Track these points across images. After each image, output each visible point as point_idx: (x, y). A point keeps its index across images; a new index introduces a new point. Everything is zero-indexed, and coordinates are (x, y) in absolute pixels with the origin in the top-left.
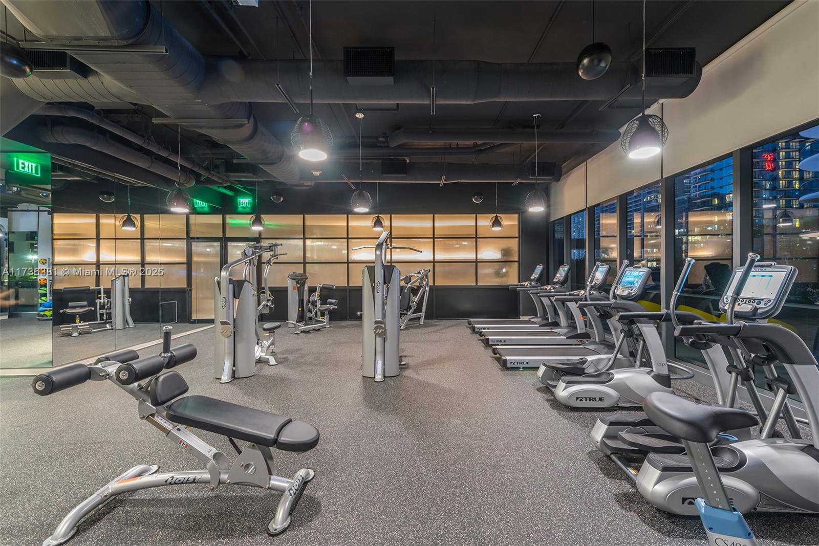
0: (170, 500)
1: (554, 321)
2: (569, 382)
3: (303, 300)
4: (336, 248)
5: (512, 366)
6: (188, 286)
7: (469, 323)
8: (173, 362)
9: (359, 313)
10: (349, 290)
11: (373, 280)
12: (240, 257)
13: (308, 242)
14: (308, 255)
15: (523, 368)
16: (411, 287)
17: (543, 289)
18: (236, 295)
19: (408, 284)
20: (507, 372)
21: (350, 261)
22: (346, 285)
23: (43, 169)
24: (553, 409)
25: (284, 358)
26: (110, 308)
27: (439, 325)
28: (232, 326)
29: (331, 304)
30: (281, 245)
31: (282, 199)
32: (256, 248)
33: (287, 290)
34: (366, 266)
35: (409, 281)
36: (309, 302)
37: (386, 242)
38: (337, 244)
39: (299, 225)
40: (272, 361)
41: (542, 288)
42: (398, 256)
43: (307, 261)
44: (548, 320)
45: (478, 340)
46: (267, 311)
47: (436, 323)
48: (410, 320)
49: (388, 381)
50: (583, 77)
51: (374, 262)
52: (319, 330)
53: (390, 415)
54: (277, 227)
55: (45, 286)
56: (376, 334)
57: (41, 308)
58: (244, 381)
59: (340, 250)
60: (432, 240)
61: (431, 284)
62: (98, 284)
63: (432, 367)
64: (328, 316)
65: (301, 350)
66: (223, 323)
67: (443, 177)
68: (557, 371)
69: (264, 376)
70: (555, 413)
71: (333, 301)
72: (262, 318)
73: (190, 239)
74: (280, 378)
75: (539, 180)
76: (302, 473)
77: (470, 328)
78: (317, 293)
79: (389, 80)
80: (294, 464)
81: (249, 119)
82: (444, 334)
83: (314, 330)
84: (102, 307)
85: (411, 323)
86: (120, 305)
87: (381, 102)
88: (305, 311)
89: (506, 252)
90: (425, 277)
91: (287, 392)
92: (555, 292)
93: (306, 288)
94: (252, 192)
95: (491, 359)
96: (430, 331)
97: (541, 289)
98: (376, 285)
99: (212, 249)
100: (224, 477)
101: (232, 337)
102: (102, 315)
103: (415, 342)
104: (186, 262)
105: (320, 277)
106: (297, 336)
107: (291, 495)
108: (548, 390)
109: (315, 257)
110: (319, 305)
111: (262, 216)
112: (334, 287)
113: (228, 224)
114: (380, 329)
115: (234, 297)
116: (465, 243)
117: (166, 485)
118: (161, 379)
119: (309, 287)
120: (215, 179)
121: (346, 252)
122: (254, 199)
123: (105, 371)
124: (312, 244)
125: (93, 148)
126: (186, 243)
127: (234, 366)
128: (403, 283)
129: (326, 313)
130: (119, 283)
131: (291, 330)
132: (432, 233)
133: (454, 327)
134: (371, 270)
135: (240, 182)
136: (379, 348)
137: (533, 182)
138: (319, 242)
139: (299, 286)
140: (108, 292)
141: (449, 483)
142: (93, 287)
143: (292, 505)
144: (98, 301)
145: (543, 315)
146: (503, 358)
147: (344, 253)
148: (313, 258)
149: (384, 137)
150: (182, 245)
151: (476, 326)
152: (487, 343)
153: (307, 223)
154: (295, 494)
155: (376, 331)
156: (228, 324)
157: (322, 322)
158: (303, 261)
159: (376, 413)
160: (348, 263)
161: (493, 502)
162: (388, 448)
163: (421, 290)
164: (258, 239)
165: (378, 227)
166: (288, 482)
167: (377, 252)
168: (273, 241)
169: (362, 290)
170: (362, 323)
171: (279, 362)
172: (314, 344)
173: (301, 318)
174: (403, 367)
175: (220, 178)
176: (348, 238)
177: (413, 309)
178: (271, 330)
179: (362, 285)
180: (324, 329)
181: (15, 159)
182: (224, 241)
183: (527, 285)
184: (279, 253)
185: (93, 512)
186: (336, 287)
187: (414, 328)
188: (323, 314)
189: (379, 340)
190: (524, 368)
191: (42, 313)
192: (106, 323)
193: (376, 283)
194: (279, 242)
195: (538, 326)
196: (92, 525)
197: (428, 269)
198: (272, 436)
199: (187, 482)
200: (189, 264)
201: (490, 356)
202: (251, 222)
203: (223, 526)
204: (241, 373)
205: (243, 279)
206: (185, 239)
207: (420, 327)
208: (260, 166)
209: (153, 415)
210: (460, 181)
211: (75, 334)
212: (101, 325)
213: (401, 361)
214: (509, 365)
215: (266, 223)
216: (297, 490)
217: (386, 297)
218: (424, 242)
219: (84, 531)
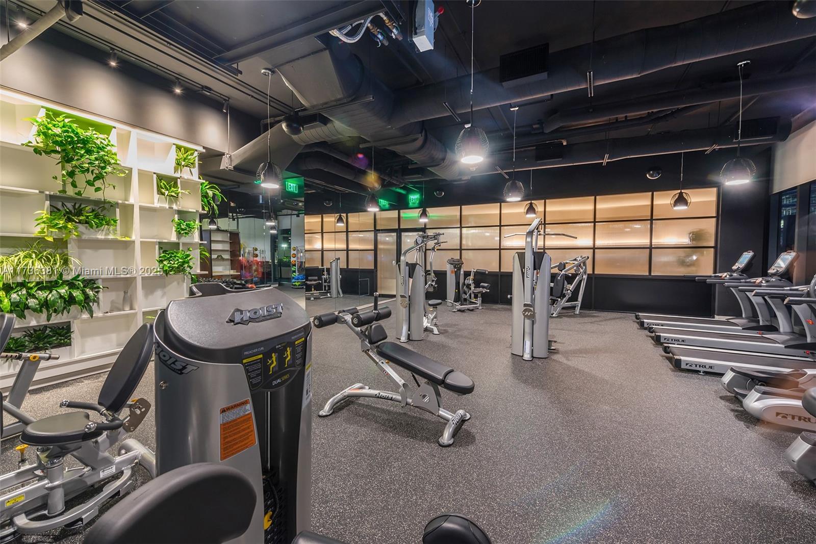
0: (378, 408)
1: (768, 324)
2: (764, 393)
3: (459, 283)
4: (489, 236)
5: (688, 367)
6: (375, 267)
7: (637, 317)
8: (379, 317)
9: (509, 296)
10: (501, 275)
11: (523, 266)
12: (413, 245)
13: (464, 230)
14: (464, 242)
15: (704, 372)
16: (565, 274)
17: (750, 282)
18: (411, 276)
19: (562, 271)
20: (680, 373)
21: (502, 248)
22: (498, 271)
23: (300, 187)
24: (739, 420)
25: (444, 330)
26: (329, 282)
27: (598, 316)
28: (407, 299)
29: (483, 287)
30: (443, 234)
31: (443, 193)
32: (424, 237)
33: (446, 274)
34: (517, 253)
35: (563, 268)
36: (465, 285)
37: (537, 229)
38: (490, 231)
39: (456, 215)
40: (436, 331)
41: (748, 280)
42: (551, 242)
43: (463, 248)
44: (759, 322)
45: (647, 336)
46: (431, 290)
47: (595, 314)
48: (563, 308)
49: (537, 362)
50: (799, 17)
51: (524, 249)
52: (472, 310)
53: (536, 389)
54: (439, 218)
55: (295, 265)
56: (525, 316)
57: (293, 280)
58: (416, 342)
59: (492, 237)
60: (593, 224)
61: (590, 271)
62: (322, 266)
63: (585, 356)
64: (481, 298)
65: (457, 325)
66: (402, 296)
67: (607, 156)
68: (752, 379)
69: (430, 342)
70: (742, 425)
71: (486, 285)
72: (429, 296)
73: (376, 231)
74: (442, 345)
75: (743, 143)
76: (461, 412)
77: (638, 323)
78: (472, 277)
79: (544, 75)
80: (455, 407)
81: (421, 133)
82: (603, 326)
83: (468, 310)
84: (325, 281)
85: (565, 311)
86: (335, 279)
87: (534, 97)
88: (461, 292)
89: (696, 236)
90: (582, 265)
91: (448, 356)
92: (767, 286)
93: (462, 272)
94: (420, 190)
95: (661, 358)
96: (586, 322)
97: (746, 282)
98: (526, 270)
99: (391, 238)
100: (409, 401)
101: (408, 308)
102: (325, 286)
103: (568, 330)
104: (373, 249)
105: (475, 263)
106: (454, 313)
107: (453, 423)
108: (737, 399)
109: (470, 244)
110: (473, 288)
111: (427, 209)
112: (487, 272)
113: (402, 217)
114: (529, 311)
115: (410, 277)
116: (637, 226)
117: (376, 397)
118: (373, 327)
119: (464, 272)
120: (394, 182)
121: (499, 239)
122: (422, 195)
123: (344, 318)
124: (468, 232)
125: (325, 170)
126: (373, 234)
127: (409, 331)
128: (556, 271)
129: (479, 295)
130: (334, 264)
131: (449, 308)
132: (592, 217)
133: (617, 320)
134: (522, 257)
135: (411, 183)
136: (528, 330)
137: (735, 146)
138: (473, 230)
139: (456, 270)
140: (328, 270)
141: (591, 454)
142: (320, 267)
143: (454, 432)
144: (323, 277)
145: (751, 316)
146: (676, 357)
147: (497, 240)
148: (467, 246)
149: (538, 124)
150: (371, 235)
151: (645, 321)
152: (657, 340)
153: (463, 213)
154: (456, 424)
155: (525, 313)
156: (405, 297)
157: (475, 303)
158: (459, 248)
159: (523, 385)
160: (500, 249)
161: (636, 480)
162: (532, 414)
163: (578, 278)
164: (423, 230)
165: (531, 213)
166: (451, 415)
167: (528, 239)
168: (438, 231)
169: (512, 276)
170: (511, 307)
171: (441, 333)
172: (468, 322)
173: (458, 299)
174: (551, 351)
175: (397, 181)
176: (500, 226)
177: (567, 297)
178: (435, 306)
179: (512, 271)
180: (477, 310)
181: (287, 183)
182: (399, 231)
183: (726, 276)
184: (441, 241)
185: (339, 404)
186: (489, 272)
187: (568, 317)
188: (476, 297)
189: (528, 322)
190: (706, 373)
191: (294, 284)
192: (327, 293)
193: (526, 269)
194: (441, 231)
195: (741, 328)
196: (341, 410)
197: (586, 256)
198: (441, 378)
199: (387, 398)
200: (375, 250)
201: (660, 355)
202: (420, 215)
203: (410, 432)
204: (414, 337)
205: (414, 262)
206: (373, 231)
207: (575, 316)
208: (428, 168)
209: (368, 350)
210: (629, 157)
211: (312, 299)
212: (324, 294)
213: (550, 345)
214: (683, 366)
215: (431, 215)
216: (457, 422)
217: (536, 283)
218: (582, 226)
219: (337, 412)
